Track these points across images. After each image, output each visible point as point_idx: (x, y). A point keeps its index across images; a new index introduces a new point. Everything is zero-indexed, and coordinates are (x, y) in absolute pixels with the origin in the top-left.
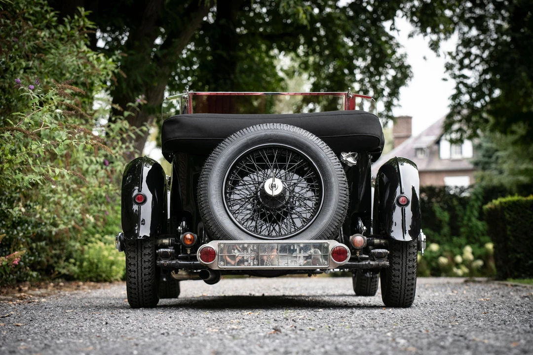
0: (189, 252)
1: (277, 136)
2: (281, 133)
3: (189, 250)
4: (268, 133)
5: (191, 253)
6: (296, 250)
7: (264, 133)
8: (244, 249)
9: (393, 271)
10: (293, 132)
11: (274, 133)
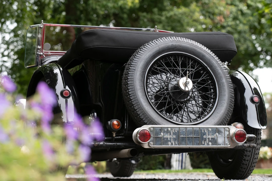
0: (114, 135)
1: (181, 46)
2: (183, 44)
3: (115, 134)
4: (174, 44)
5: (115, 136)
6: (206, 133)
7: (171, 44)
8: (168, 132)
9: (245, 152)
10: (192, 44)
11: (178, 44)
